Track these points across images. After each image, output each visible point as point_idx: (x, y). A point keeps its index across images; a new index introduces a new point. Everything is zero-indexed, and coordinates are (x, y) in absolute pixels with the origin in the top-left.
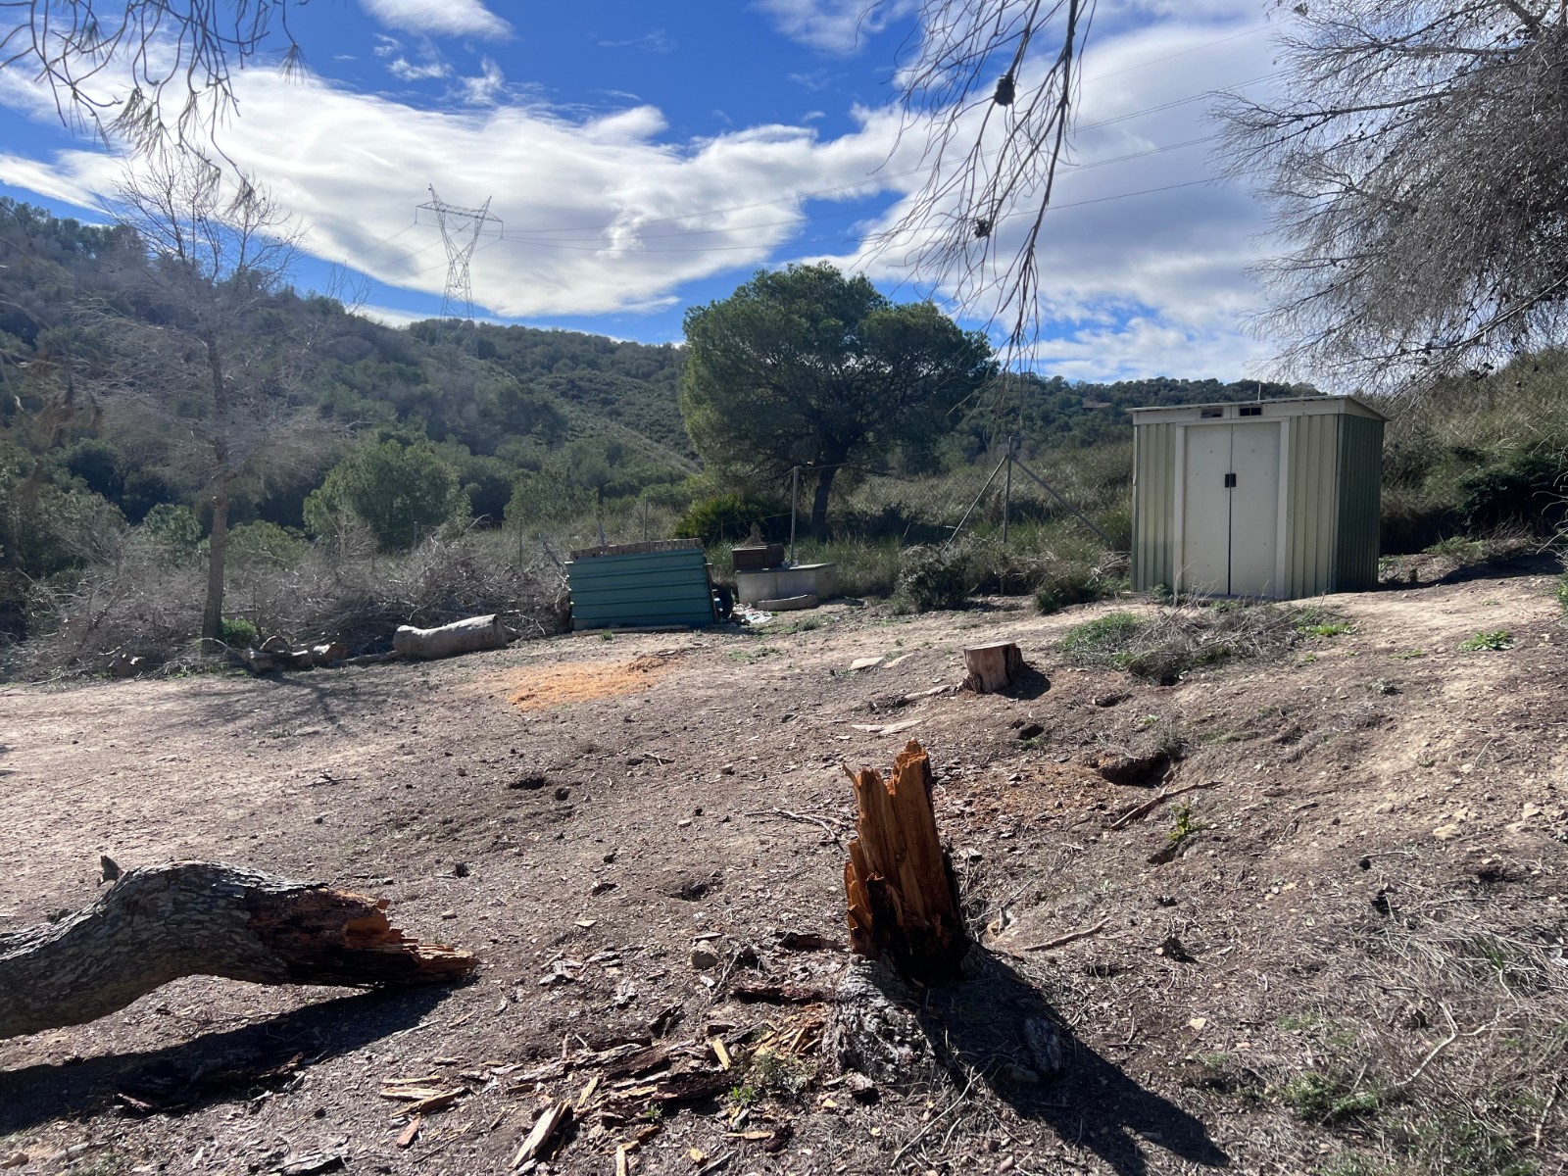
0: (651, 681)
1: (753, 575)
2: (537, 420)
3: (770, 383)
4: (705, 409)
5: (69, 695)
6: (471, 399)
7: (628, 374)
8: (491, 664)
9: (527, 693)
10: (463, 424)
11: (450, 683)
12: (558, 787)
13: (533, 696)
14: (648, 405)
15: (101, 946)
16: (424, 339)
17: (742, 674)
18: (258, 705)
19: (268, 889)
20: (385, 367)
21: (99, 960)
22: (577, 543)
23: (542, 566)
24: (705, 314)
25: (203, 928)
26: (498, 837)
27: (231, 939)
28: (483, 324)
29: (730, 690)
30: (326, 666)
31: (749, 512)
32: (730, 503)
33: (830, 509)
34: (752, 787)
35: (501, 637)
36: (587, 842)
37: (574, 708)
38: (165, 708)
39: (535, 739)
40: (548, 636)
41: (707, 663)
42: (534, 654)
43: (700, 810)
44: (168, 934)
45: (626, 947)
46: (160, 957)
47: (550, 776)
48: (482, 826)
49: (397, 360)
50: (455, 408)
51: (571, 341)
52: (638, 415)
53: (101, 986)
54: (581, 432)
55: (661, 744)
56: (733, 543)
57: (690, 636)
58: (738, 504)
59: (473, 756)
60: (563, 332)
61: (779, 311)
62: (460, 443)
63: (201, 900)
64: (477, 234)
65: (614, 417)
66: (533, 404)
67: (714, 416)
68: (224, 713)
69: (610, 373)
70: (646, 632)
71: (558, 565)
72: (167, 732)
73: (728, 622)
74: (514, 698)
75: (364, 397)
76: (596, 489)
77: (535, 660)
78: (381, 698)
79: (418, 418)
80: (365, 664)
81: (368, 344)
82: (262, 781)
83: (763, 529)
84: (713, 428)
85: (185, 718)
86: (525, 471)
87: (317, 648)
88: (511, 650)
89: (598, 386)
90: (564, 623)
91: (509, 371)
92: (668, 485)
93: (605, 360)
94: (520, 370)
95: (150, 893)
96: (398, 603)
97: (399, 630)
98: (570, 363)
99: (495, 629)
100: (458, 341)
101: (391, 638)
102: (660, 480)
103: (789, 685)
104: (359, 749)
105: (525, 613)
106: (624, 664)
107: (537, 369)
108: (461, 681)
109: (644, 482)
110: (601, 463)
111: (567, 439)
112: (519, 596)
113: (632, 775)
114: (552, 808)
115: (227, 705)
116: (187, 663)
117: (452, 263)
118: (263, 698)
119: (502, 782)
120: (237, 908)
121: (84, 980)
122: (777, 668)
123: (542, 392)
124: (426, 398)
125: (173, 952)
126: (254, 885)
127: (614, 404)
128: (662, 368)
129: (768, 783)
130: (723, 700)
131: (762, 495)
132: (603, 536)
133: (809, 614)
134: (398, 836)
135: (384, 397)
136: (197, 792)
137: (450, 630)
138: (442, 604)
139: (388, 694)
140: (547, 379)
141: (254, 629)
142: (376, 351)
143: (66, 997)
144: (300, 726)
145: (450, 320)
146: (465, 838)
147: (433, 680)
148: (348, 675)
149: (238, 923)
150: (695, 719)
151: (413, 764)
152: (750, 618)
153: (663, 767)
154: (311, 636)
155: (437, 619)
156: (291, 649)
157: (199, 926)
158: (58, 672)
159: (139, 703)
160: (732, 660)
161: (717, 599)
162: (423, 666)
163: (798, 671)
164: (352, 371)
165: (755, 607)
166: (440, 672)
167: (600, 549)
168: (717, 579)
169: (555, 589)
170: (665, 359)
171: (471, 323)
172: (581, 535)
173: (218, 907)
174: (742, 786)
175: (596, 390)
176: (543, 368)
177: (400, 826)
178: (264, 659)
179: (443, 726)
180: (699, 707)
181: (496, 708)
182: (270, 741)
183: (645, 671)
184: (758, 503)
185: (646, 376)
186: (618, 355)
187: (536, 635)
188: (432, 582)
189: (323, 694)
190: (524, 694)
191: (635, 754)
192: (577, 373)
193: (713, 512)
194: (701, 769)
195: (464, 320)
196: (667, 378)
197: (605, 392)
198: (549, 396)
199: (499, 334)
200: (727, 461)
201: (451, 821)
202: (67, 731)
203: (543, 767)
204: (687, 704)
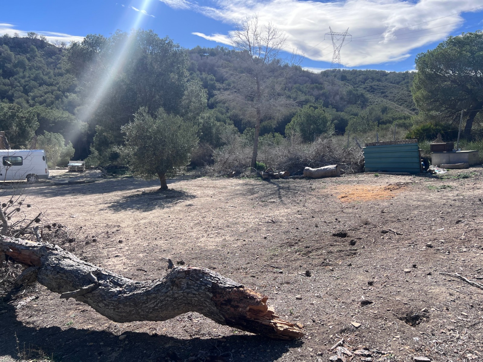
0: (393, 195)
1: (439, 154)
2: (359, 100)
3: (450, 80)
4: (421, 91)
5: (217, 181)
6: (337, 94)
7: (391, 83)
8: (333, 182)
9: (344, 195)
10: (335, 102)
11: (319, 188)
12: (352, 239)
13: (347, 196)
14: (398, 93)
15: (162, 296)
16: (325, 76)
17: (434, 196)
18: (261, 190)
19: (220, 285)
20: (312, 86)
21: (162, 301)
22: (369, 140)
23: (355, 148)
24: (425, 56)
25: (195, 297)
26: (325, 259)
27: (205, 303)
28: (343, 70)
29: (429, 203)
30: (283, 178)
31: (437, 129)
32: (429, 126)
33: (473, 128)
34: (442, 257)
35: (338, 172)
36: (361, 270)
37: (361, 203)
38: (237, 188)
39: (345, 215)
40: (355, 173)
41: (418, 190)
42: (349, 180)
43: (415, 265)
44: (184, 297)
45: (375, 350)
46: (181, 305)
47: (349, 233)
48: (319, 252)
49: (316, 83)
50: (332, 97)
51: (372, 73)
52: (394, 97)
53: (162, 311)
54: (373, 103)
55: (397, 225)
56: (429, 141)
57: (410, 177)
58: (432, 126)
59: (321, 219)
60: (370, 71)
61: (457, 51)
62: (333, 108)
63: (196, 285)
64: (343, 41)
65: (385, 97)
66: (358, 94)
67: (425, 93)
68: (252, 192)
69: (385, 83)
70: (392, 174)
71: (360, 148)
72: (235, 196)
73: (427, 172)
74: (339, 196)
75: (306, 95)
76: (377, 122)
77: (349, 182)
78: (296, 191)
79: (321, 101)
80: (294, 178)
81: (308, 79)
82: (254, 218)
83: (443, 136)
84: (424, 98)
85: (241, 192)
86: (353, 116)
87: (281, 172)
88: (341, 178)
89: (380, 87)
90: (361, 169)
91: (351, 84)
92: (403, 120)
93: (383, 79)
94: (354, 84)
95: (179, 279)
96: (306, 159)
97: (305, 168)
98: (371, 80)
99: (336, 170)
100: (335, 76)
101: (303, 170)
102: (400, 118)
103: (458, 203)
104: (285, 210)
105: (347, 165)
106: (383, 187)
107: (360, 83)
108: (322, 188)
109: (394, 119)
110: (379, 113)
111: (368, 106)
112: (346, 158)
113: (383, 238)
114: (349, 248)
115: (253, 189)
116: (246, 174)
117: (335, 51)
118: (263, 188)
119: (330, 233)
120: (208, 291)
121: (156, 308)
122: (451, 195)
123: (361, 91)
124: (324, 94)
125: (186, 304)
126: (216, 282)
127: (385, 93)
128: (404, 80)
129: (451, 257)
130: (426, 207)
131: (443, 123)
132: (378, 138)
133: (465, 171)
134: (289, 250)
135: (312, 95)
136: (235, 219)
137: (321, 169)
138: (320, 161)
139: (298, 190)
140: (363, 86)
141: (265, 165)
142: (310, 80)
143: (151, 312)
144: (270, 199)
145: (333, 70)
146: (312, 257)
147: (313, 187)
148: (289, 182)
149: (208, 297)
150: (412, 215)
151: (301, 219)
152: (437, 172)
153: (397, 236)
154: (280, 169)
155: (318, 165)
156: (274, 172)
157: (194, 296)
158: (216, 174)
159: (232, 186)
160: (429, 189)
161: (422, 163)
162: (312, 181)
163: (462, 197)
164: (303, 87)
165: (439, 167)
166: (316, 184)
167: (376, 143)
168: (422, 155)
169: (359, 157)
170: (405, 76)
171: (339, 70)
172: (370, 138)
173: (201, 289)
174: (437, 255)
175: (379, 89)
176: (362, 83)
177: (291, 246)
178: (266, 175)
179: (314, 205)
180: (414, 209)
181: (333, 200)
182: (261, 203)
183: (391, 191)
184: (441, 126)
185: (398, 83)
186: (388, 77)
187: (351, 172)
188: (317, 153)
189: (280, 188)
190: (343, 196)
191: (385, 228)
192: (373, 84)
193: (422, 129)
194: (415, 241)
195: (338, 69)
196: (406, 83)
197: (383, 89)
198: (363, 91)
199: (348, 73)
200: (429, 110)
201: (309, 247)
202: (211, 193)
203: (346, 228)
204: (409, 208)
